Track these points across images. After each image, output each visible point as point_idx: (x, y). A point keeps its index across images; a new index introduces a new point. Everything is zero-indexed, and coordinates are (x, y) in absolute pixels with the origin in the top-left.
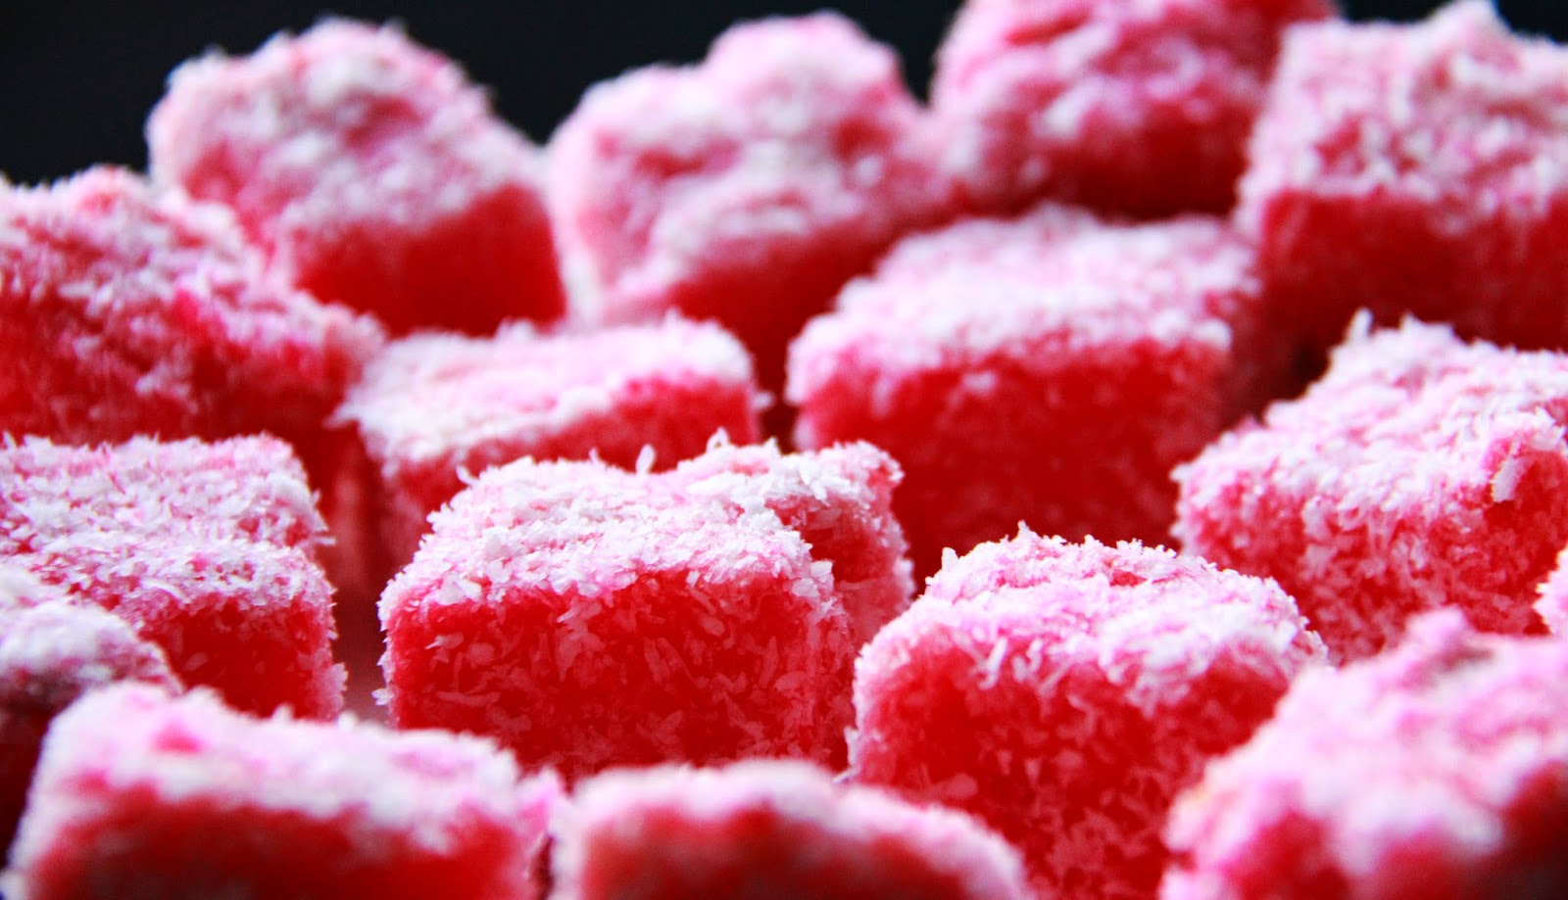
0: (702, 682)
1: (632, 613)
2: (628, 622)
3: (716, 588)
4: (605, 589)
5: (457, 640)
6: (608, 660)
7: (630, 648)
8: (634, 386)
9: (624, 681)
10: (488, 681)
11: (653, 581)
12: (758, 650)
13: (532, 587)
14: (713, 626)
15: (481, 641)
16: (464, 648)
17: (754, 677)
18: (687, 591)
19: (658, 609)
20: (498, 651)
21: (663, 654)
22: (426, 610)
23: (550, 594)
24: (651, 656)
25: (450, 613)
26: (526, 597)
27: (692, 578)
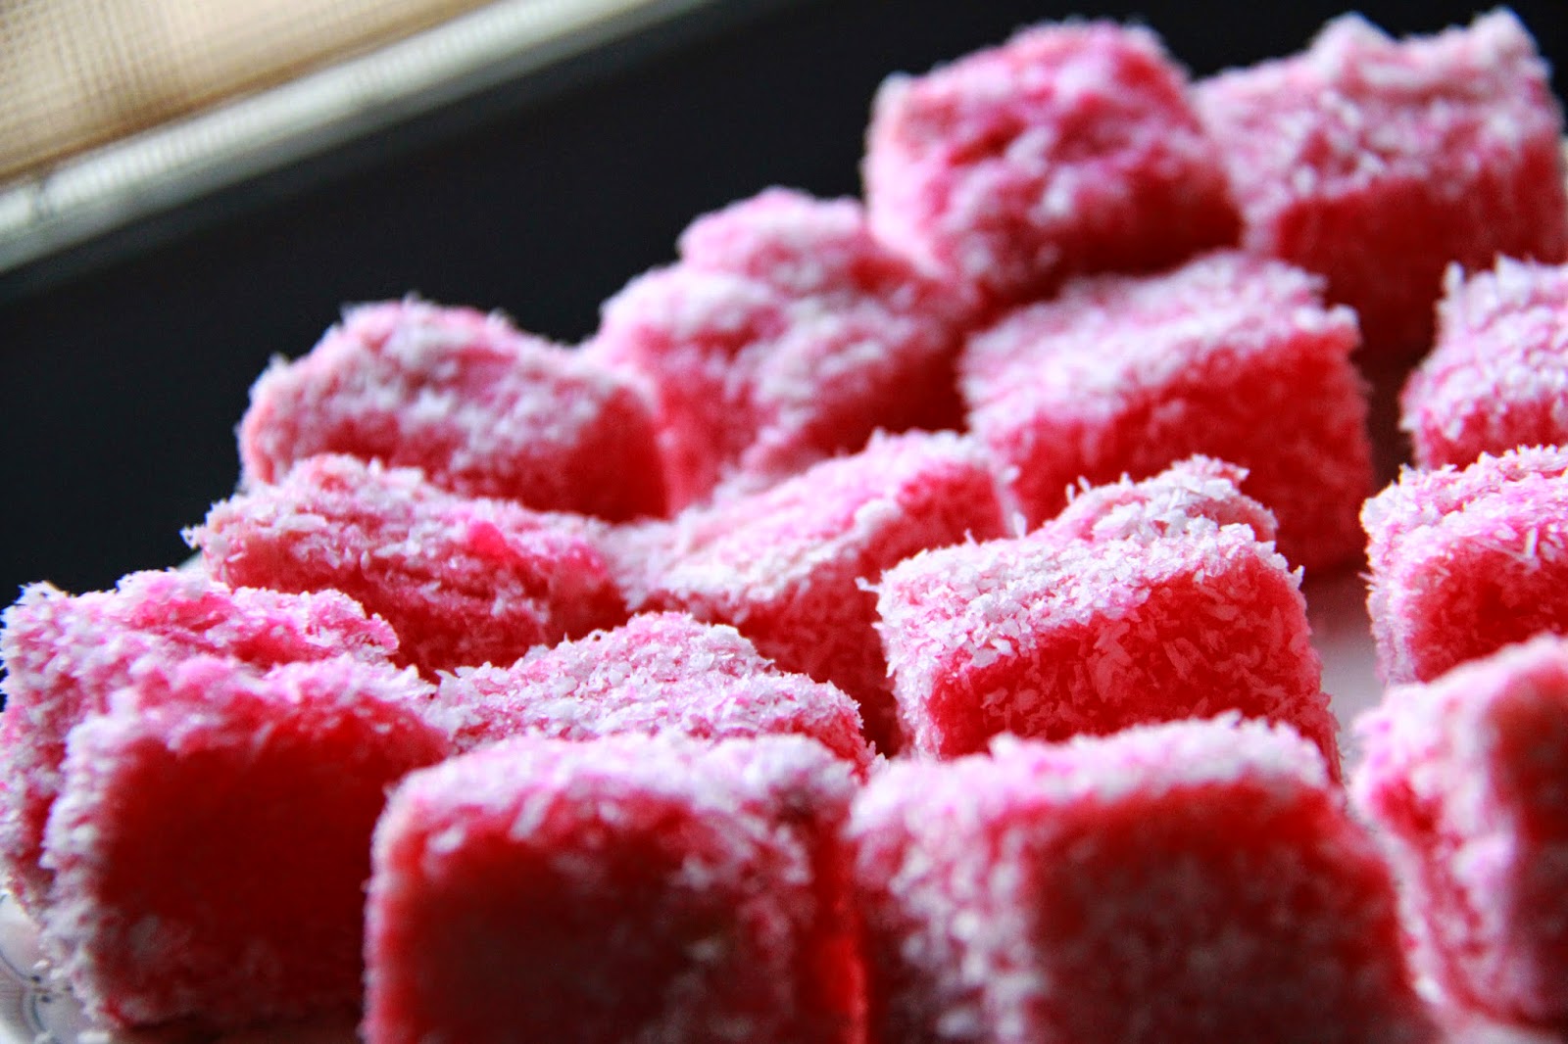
0: (1222, 667)
1: (1151, 624)
2: (1149, 634)
3: (1219, 580)
4: (1129, 607)
5: (1003, 693)
6: (1138, 672)
7: (1152, 655)
8: (911, 489)
9: (1156, 685)
10: (1035, 723)
11: (1167, 589)
12: (1264, 623)
13: (1056, 627)
14: (1225, 613)
15: (1023, 689)
16: (1010, 699)
17: (1264, 647)
18: (1196, 589)
19: (1173, 614)
20: (1041, 692)
21: (1182, 652)
22: (966, 677)
23: (1076, 628)
24: (1173, 655)
25: (989, 672)
26: (1052, 639)
27: (1199, 577)
